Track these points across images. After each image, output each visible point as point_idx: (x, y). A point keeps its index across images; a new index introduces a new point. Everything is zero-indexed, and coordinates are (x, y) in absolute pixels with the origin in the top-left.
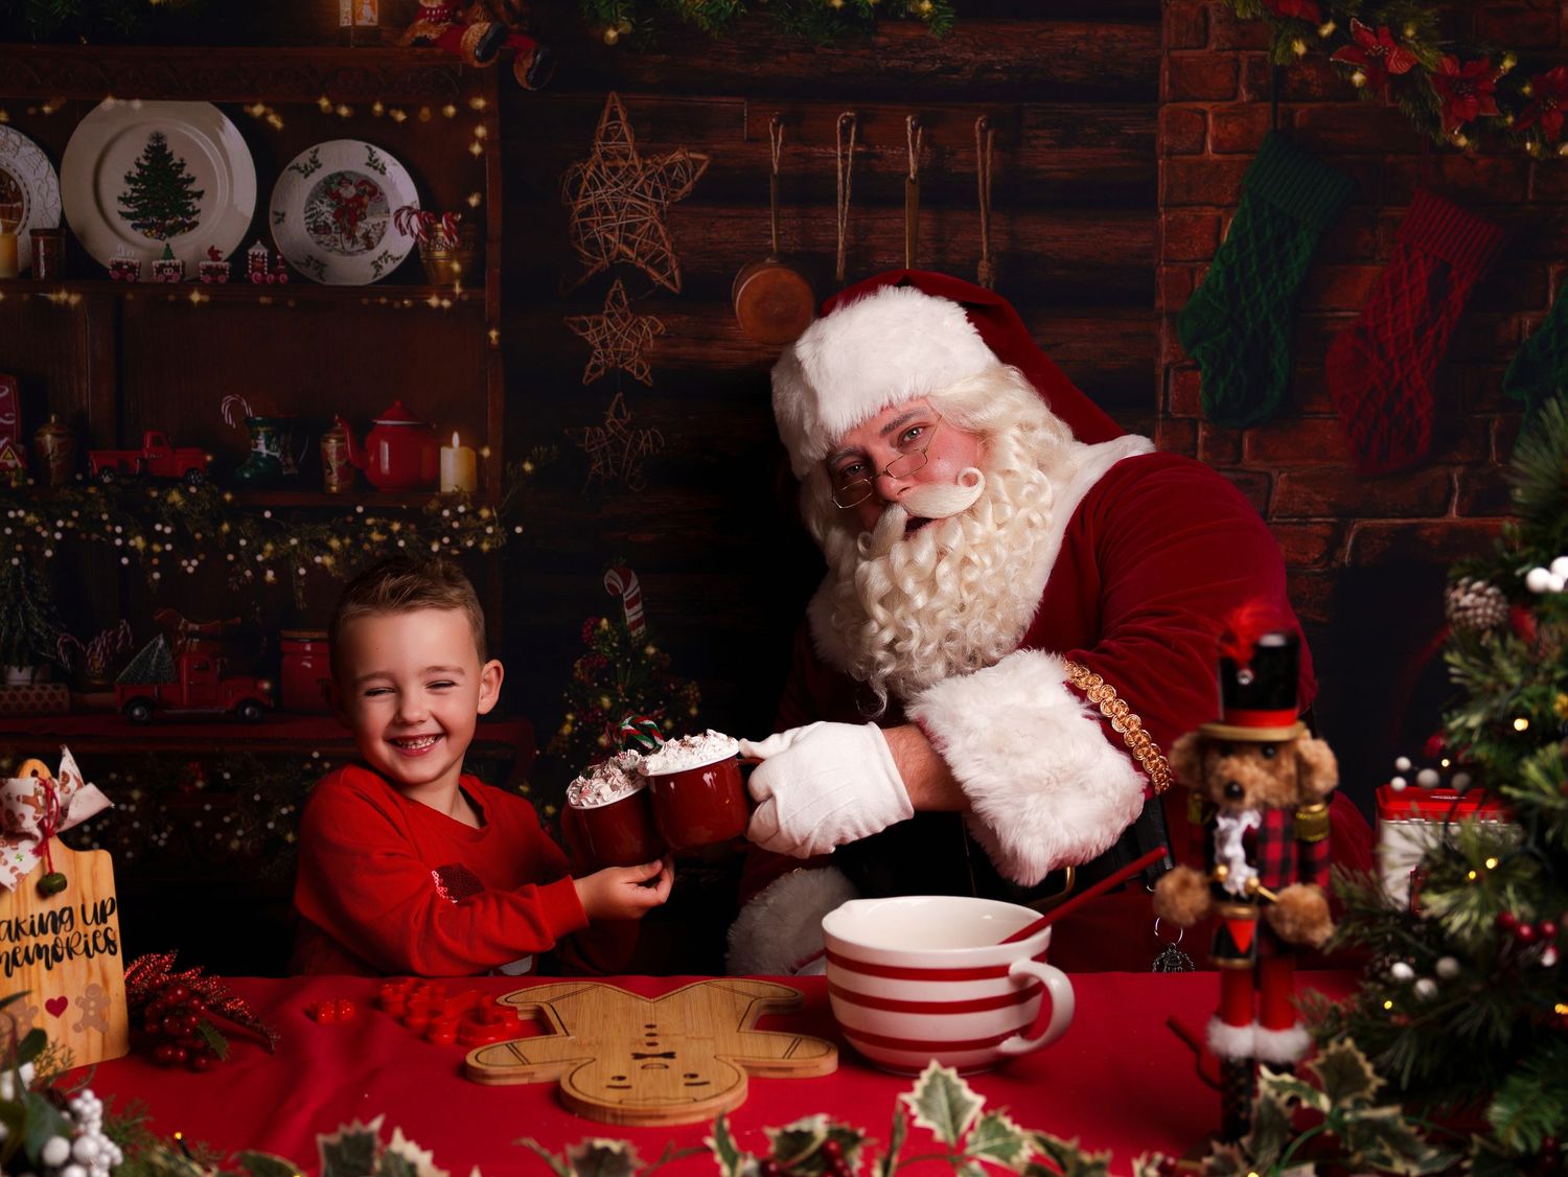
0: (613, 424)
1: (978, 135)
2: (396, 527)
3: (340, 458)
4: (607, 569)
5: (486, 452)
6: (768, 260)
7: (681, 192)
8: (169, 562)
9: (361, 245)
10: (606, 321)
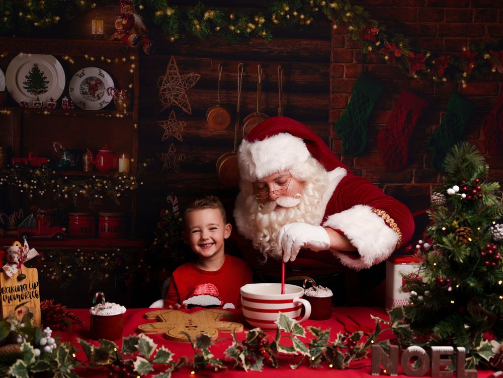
0: (170, 152)
1: (278, 71)
2: (105, 182)
3: (88, 161)
4: (168, 195)
5: (133, 160)
6: (217, 106)
7: (192, 85)
8: (35, 192)
9: (96, 98)
10: (169, 122)
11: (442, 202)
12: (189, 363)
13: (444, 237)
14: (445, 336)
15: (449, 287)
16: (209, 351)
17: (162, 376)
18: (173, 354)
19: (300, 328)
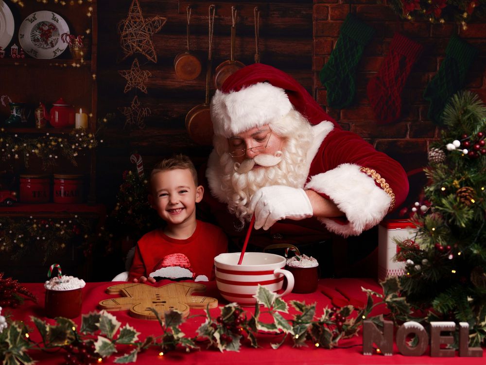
0: (134, 106)
1: (255, 13)
2: (60, 140)
3: (41, 117)
4: (132, 154)
5: (91, 115)
6: (186, 53)
7: (157, 30)
9: (50, 46)
10: (132, 72)
11: (440, 159)
12: (156, 344)
13: (444, 198)
14: (445, 310)
15: (449, 254)
16: (180, 330)
17: (127, 358)
18: (138, 334)
19: (282, 303)
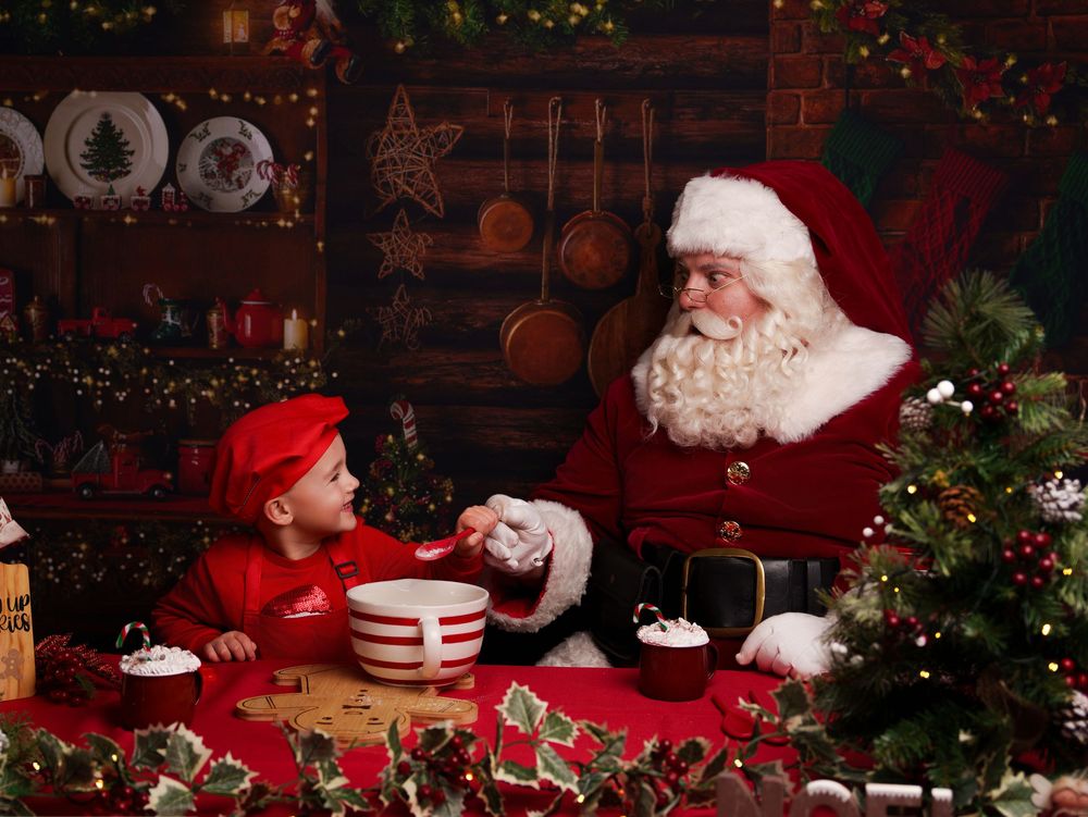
0: (397, 305)
1: (643, 112)
2: (255, 372)
3: (219, 326)
4: (392, 402)
5: (314, 323)
6: (502, 196)
7: (444, 151)
8: (107, 394)
9: (235, 186)
10: (394, 236)
15: (917, 635)
16: (340, 770)
18: (253, 774)
19: (564, 723)
